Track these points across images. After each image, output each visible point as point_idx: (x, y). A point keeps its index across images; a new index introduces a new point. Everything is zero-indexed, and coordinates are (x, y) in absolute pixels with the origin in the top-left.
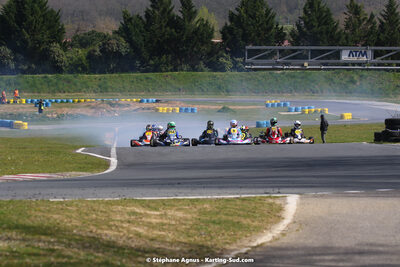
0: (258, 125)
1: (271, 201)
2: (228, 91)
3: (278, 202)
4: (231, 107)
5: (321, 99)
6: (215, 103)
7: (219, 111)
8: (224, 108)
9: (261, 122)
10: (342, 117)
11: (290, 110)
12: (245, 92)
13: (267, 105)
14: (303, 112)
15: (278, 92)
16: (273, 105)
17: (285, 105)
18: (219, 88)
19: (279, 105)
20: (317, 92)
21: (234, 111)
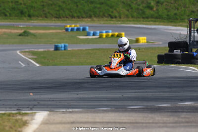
0: (57, 48)
1: (19, 117)
2: (30, 16)
3: (25, 118)
4: (32, 31)
5: (119, 24)
6: (17, 27)
7: (20, 35)
8: (25, 32)
9: (60, 45)
10: (137, 41)
11: (88, 34)
12: (46, 17)
13: (67, 30)
14: (101, 36)
15: (78, 17)
16: (72, 30)
17: (84, 29)
18: (22, 13)
19: (78, 29)
20: (116, 17)
21: (34, 35)
